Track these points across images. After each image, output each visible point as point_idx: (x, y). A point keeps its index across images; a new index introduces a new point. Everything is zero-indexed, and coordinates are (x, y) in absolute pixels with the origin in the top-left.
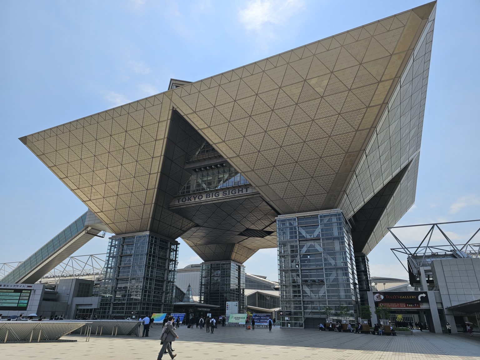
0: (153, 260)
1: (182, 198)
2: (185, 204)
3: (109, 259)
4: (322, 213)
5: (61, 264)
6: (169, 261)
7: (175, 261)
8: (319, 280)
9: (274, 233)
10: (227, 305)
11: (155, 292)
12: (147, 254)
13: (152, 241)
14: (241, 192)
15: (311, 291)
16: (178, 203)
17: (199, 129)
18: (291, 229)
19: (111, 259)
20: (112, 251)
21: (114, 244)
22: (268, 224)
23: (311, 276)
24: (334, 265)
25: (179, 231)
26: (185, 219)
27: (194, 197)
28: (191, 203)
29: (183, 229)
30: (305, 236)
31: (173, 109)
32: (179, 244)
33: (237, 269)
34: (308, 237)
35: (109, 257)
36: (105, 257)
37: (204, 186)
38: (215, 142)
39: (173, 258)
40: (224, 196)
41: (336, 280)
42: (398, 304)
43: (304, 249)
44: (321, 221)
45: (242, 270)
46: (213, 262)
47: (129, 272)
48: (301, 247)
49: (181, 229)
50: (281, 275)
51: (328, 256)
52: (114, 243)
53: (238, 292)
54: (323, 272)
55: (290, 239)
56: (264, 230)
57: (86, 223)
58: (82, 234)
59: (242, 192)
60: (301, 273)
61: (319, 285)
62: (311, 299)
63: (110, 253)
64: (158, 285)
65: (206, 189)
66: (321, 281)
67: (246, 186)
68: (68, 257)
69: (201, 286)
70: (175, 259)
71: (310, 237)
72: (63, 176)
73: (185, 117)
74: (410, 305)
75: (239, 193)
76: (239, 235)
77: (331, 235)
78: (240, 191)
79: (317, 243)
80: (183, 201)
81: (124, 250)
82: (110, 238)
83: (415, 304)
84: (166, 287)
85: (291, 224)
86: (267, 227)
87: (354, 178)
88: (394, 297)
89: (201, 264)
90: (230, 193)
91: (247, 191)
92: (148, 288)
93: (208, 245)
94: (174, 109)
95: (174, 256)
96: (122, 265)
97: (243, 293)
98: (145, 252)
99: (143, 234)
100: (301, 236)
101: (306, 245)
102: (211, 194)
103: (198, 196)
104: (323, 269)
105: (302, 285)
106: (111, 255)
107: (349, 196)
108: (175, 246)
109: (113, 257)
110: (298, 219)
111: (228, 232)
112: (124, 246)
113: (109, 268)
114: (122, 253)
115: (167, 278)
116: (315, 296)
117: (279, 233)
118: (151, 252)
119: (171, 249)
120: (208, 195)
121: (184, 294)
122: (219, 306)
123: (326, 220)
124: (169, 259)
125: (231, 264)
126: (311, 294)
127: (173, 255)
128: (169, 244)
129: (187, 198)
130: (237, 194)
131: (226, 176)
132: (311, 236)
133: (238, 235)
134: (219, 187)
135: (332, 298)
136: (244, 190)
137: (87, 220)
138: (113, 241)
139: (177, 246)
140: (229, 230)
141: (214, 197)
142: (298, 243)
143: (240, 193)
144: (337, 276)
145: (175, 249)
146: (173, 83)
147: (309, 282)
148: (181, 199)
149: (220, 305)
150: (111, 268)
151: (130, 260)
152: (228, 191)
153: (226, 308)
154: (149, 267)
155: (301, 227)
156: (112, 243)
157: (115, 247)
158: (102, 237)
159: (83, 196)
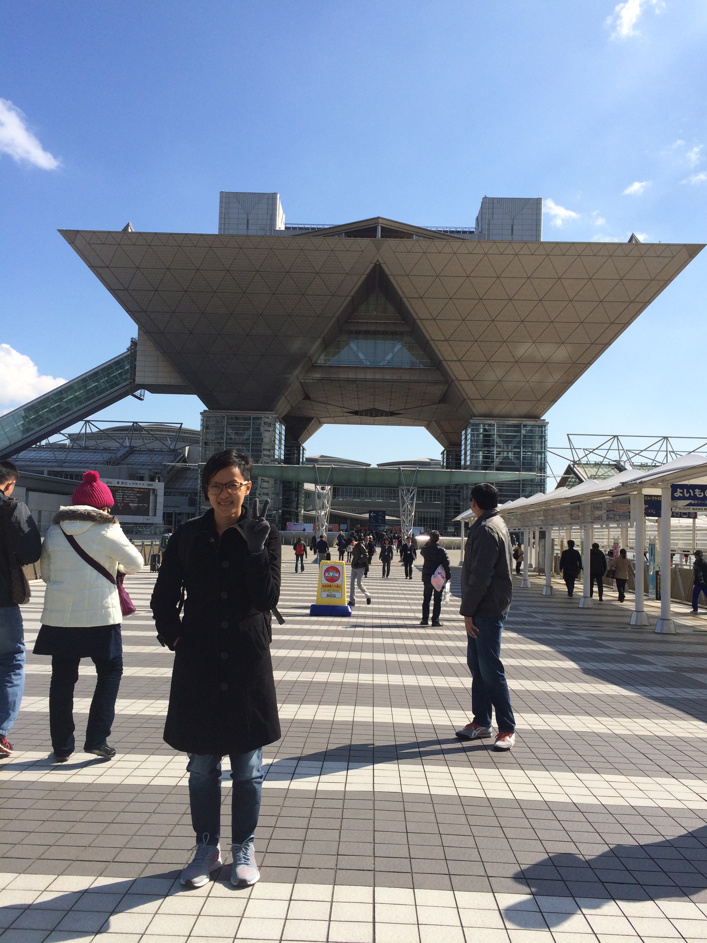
17: (406, 297)
22: (411, 407)
31: (375, 263)
38: (421, 317)
56: (395, 412)
73: (391, 278)
76: (348, 412)
86: (404, 409)
94: (378, 263)
158: (139, 398)
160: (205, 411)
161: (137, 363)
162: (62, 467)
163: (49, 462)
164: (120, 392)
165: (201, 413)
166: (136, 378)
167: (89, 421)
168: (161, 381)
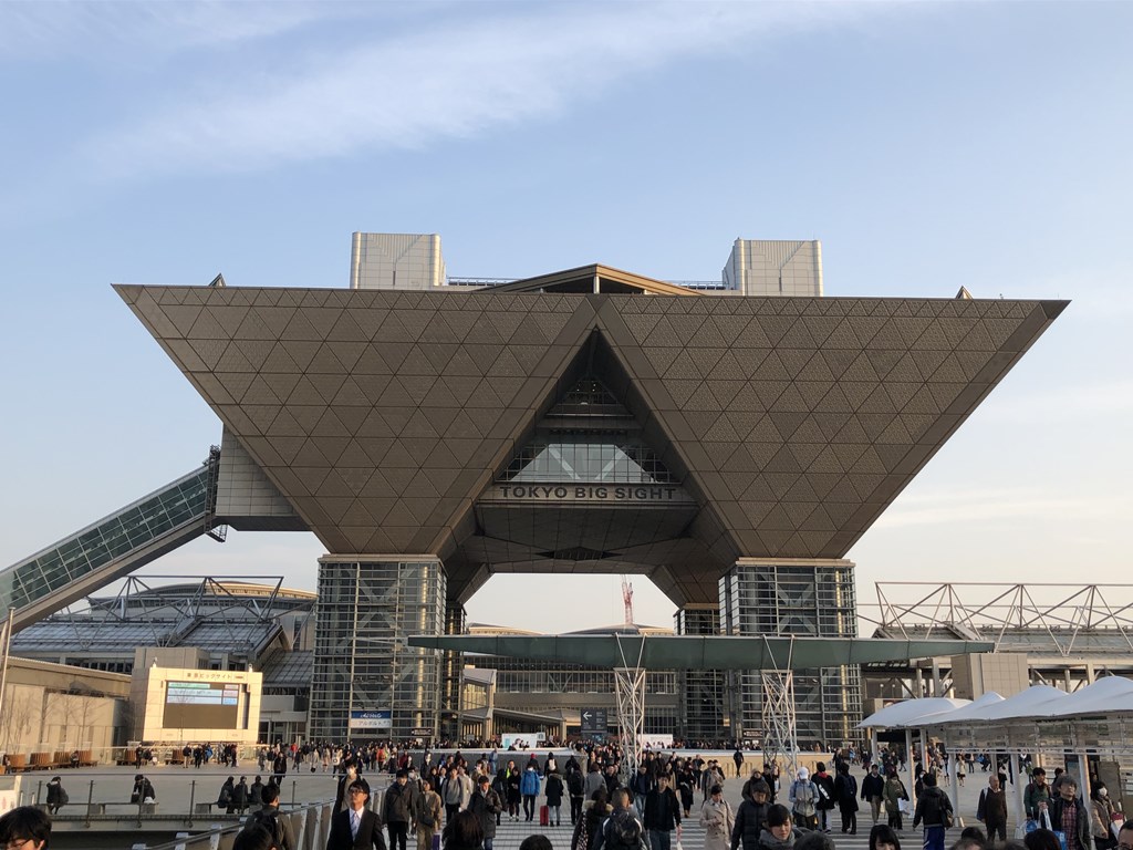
1: (513, 487)
2: (522, 502)
14: (657, 496)
17: (636, 377)
22: (635, 545)
27: (544, 489)
28: (535, 502)
31: (593, 330)
40: (620, 499)
57: (222, 511)
59: (660, 497)
67: (669, 486)
72: (224, 399)
75: (651, 497)
76: (539, 554)
78: (656, 493)
80: (515, 495)
90: (633, 494)
91: (670, 497)
94: (596, 330)
102: (587, 490)
103: (554, 490)
129: (527, 489)
130: (648, 499)
141: (595, 498)
152: (627, 489)
158: (219, 538)
160: (325, 556)
161: (219, 483)
162: (87, 651)
163: (67, 644)
164: (189, 530)
165: (319, 560)
166: (217, 507)
167: (134, 578)
168: (255, 511)
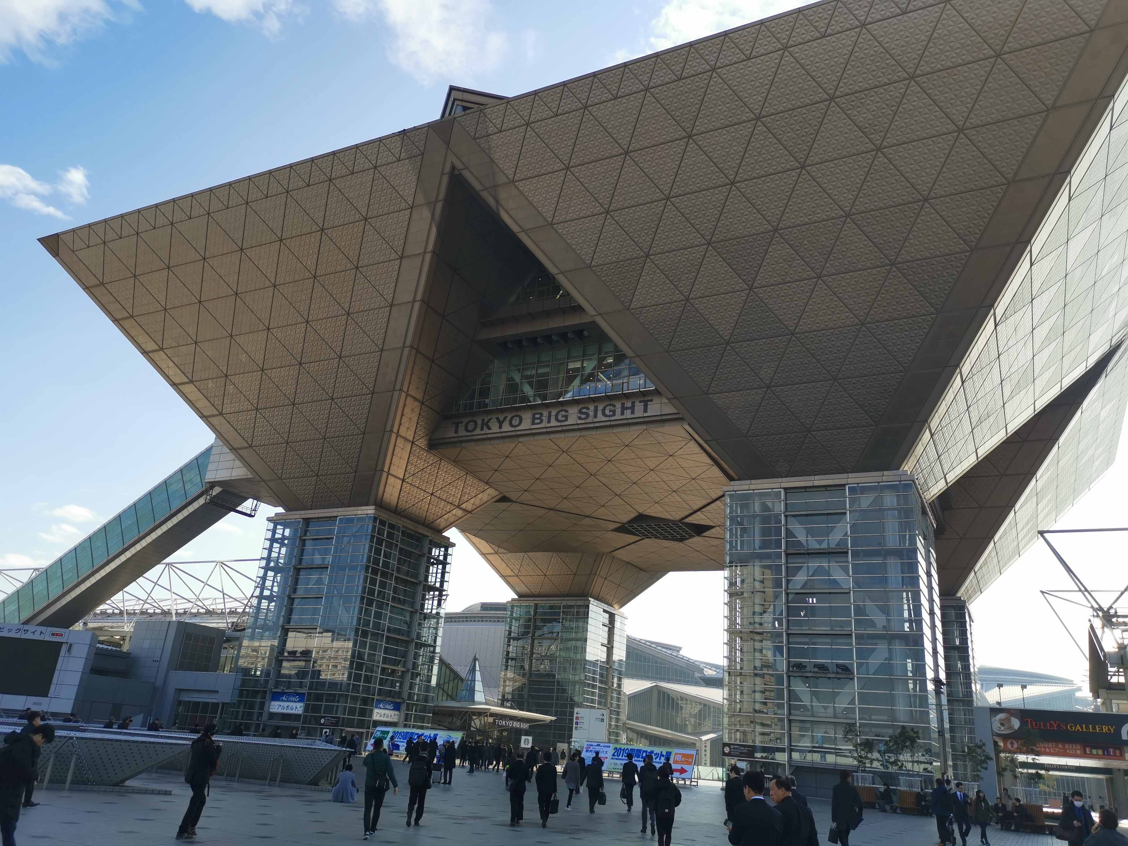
0: (383, 585)
1: (465, 420)
2: (474, 437)
3: (265, 574)
4: (858, 480)
5: (140, 580)
6: (424, 590)
7: (441, 590)
8: (838, 666)
9: (713, 531)
10: (577, 718)
11: (383, 670)
12: (367, 567)
13: (380, 532)
14: (629, 411)
15: (814, 694)
16: (456, 435)
17: (522, 230)
18: (766, 520)
19: (271, 574)
20: (274, 555)
21: (280, 536)
22: (700, 505)
23: (815, 653)
24: (884, 627)
25: (454, 512)
26: (470, 480)
27: (498, 419)
28: (489, 436)
29: (463, 506)
30: (805, 543)
31: (452, 173)
32: (453, 545)
33: (607, 622)
34: (814, 545)
35: (267, 569)
36: (255, 570)
37: (528, 390)
39: (436, 582)
40: (583, 422)
41: (887, 668)
42: (1060, 746)
43: (801, 577)
44: (852, 501)
45: (617, 625)
46: (541, 602)
47: (315, 611)
48: (792, 572)
49: (458, 507)
50: (731, 644)
51: (868, 603)
52: (281, 532)
53: (605, 683)
54: (851, 644)
55: (760, 548)
56: (687, 520)
57: (211, 476)
58: (196, 505)
59: (633, 413)
60: (788, 643)
61: (839, 679)
62: (813, 716)
63: (268, 559)
64: (395, 653)
65: (531, 399)
66: (843, 670)
67: (644, 396)
68: (158, 562)
69: (507, 662)
70: (442, 585)
71: (818, 547)
72: (151, 346)
74: (1094, 752)
75: (622, 413)
76: (617, 530)
77: (880, 544)
78: (627, 408)
79: (837, 562)
80: (467, 430)
81: (305, 552)
82: (269, 519)
83: (1111, 750)
84: (415, 659)
85: (765, 507)
86: (695, 512)
87: (954, 385)
88: (1051, 725)
89: (508, 602)
90: (600, 413)
91: (645, 411)
92: (366, 658)
93: (529, 554)
95: (439, 576)
96: (301, 592)
97: (619, 686)
98: (362, 562)
99: (359, 512)
100: (793, 543)
101: (805, 569)
102: (545, 413)
103: (508, 418)
104: (851, 635)
105: (789, 677)
106: (272, 564)
107: (936, 437)
108: (443, 549)
109: (276, 570)
110: (786, 493)
111: (587, 521)
112: (307, 542)
113: (266, 598)
114: (300, 561)
115: (419, 636)
116: (825, 708)
117: (731, 530)
118: (376, 562)
119: (429, 558)
120: (537, 416)
121: (462, 680)
122: (554, 718)
123: (866, 501)
124: (424, 585)
125: (590, 609)
126: (812, 702)
127: (437, 573)
128: (426, 544)
129: (479, 422)
130: (618, 416)
131: (589, 366)
132: (820, 542)
133: (613, 530)
134: (568, 396)
135: (873, 717)
136: (639, 407)
137: (211, 467)
138: (278, 527)
139: (446, 550)
140: (589, 517)
141: (554, 423)
142: (783, 561)
143: (628, 414)
144: (890, 658)
145: (441, 558)
146: (455, 100)
147: (808, 669)
148: (464, 424)
149: (555, 716)
150: (270, 599)
151: (319, 581)
152: (592, 408)
153: (574, 726)
154: (370, 603)
155: (794, 516)
156: (274, 532)
157: (282, 545)
158: (250, 516)
159: (203, 403)
